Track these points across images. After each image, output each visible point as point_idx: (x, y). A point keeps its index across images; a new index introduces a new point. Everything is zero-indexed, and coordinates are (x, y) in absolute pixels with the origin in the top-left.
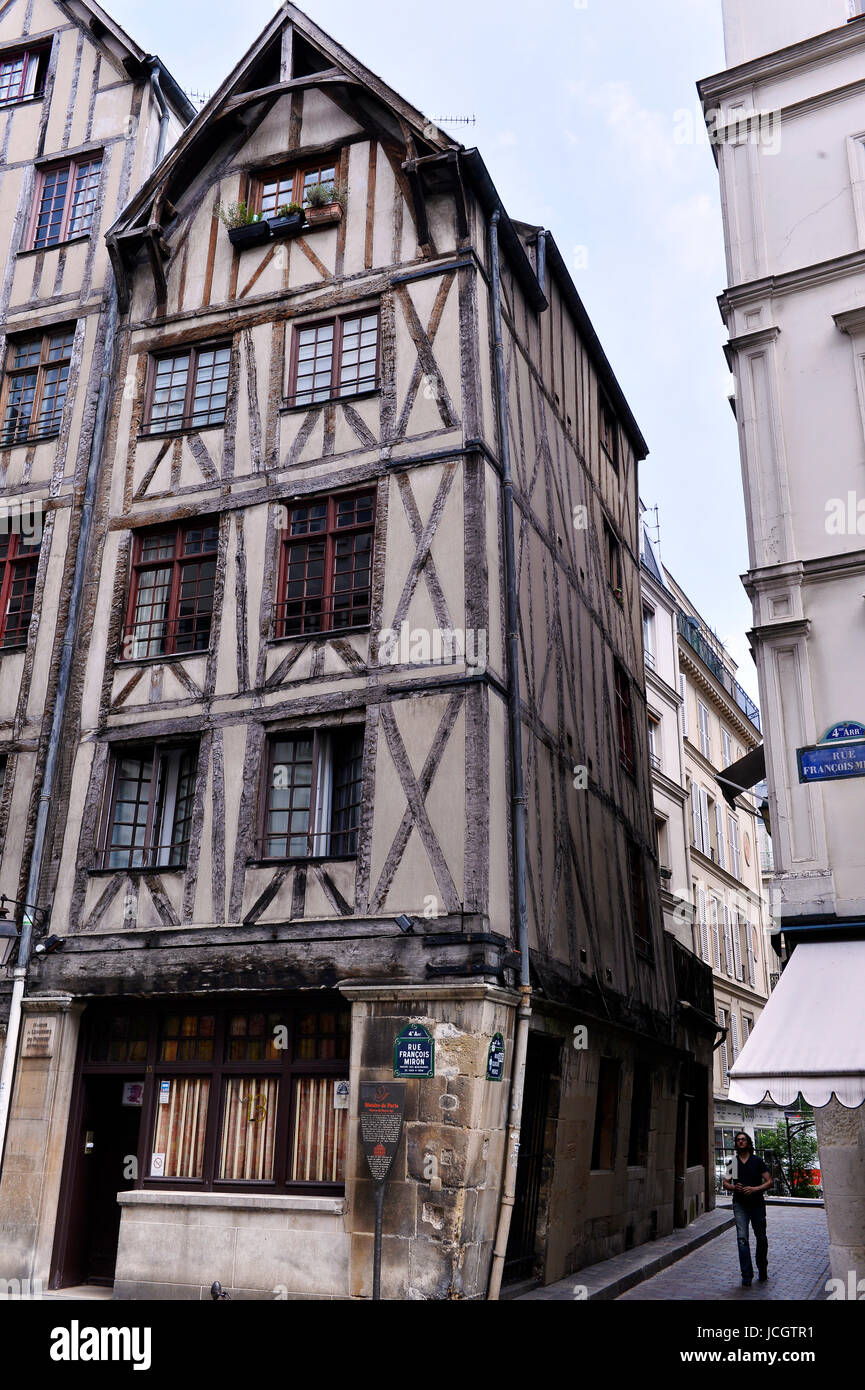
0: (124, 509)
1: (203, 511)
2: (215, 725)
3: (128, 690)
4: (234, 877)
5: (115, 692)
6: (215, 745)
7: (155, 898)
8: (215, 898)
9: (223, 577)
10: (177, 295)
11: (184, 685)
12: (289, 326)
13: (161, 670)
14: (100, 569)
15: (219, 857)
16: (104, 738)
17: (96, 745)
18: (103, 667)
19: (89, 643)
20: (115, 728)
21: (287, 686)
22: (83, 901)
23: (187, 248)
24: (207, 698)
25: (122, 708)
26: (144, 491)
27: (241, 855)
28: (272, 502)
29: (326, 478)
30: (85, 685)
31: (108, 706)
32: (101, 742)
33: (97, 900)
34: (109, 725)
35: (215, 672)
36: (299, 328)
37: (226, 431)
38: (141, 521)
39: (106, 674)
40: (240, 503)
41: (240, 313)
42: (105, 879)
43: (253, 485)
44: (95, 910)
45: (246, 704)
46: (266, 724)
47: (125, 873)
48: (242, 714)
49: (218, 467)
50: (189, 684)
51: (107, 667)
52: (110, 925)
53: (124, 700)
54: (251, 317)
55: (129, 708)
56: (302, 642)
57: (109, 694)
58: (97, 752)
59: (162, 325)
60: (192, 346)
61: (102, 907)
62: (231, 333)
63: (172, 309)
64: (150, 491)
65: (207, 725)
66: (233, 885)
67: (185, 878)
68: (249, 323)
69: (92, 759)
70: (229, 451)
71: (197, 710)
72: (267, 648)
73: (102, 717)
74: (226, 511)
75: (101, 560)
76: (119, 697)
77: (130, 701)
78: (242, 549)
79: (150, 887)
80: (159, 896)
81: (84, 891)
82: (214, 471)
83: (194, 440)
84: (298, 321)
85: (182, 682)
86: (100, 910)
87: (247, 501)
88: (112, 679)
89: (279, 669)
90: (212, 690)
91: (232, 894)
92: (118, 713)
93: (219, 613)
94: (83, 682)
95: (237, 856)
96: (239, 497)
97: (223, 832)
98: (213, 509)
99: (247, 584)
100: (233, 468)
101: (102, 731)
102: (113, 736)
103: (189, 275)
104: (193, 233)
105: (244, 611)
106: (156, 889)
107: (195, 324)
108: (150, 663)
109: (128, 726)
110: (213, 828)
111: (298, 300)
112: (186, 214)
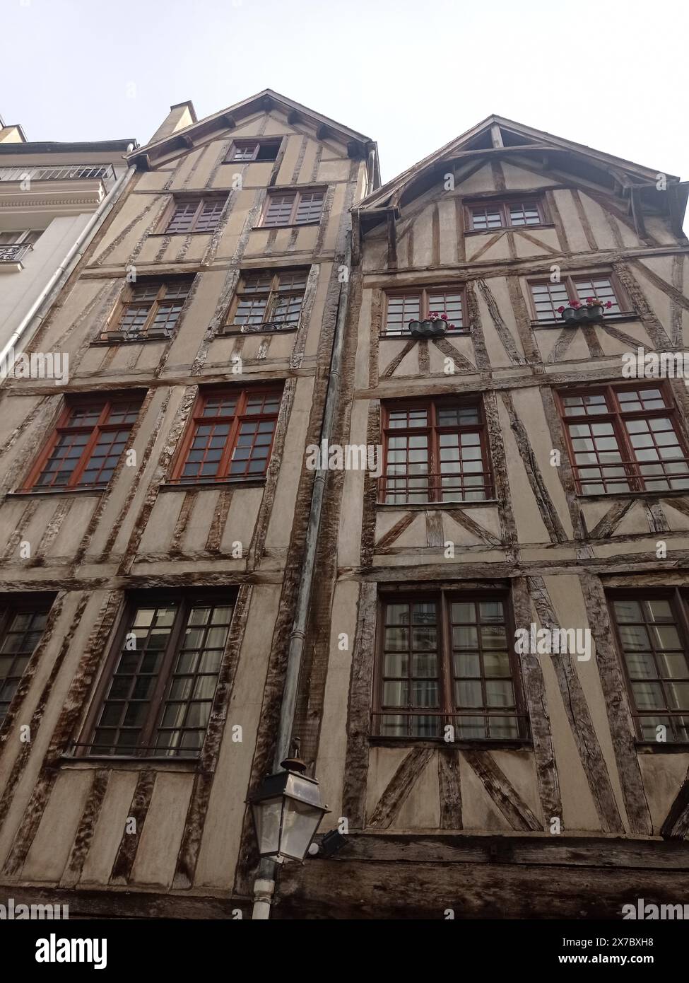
0: (370, 385)
1: (461, 389)
2: (528, 572)
3: (396, 532)
4: (619, 764)
5: (380, 533)
6: (536, 594)
7: (489, 787)
8: (594, 792)
9: (501, 440)
10: (406, 257)
11: (471, 532)
12: (523, 280)
13: (439, 517)
14: (349, 426)
15: (586, 733)
16: (369, 578)
17: (361, 585)
18: (362, 508)
19: (342, 485)
20: (386, 568)
21: (622, 538)
22: (364, 780)
23: (412, 234)
24: (509, 544)
25: (392, 549)
26: (391, 374)
27: (622, 733)
28: (545, 386)
29: (603, 371)
30: (340, 522)
31: (372, 546)
32: (366, 581)
33: (388, 781)
34: (375, 564)
35: (512, 521)
36: (531, 283)
37: (473, 339)
38: (389, 394)
39: (365, 515)
40: (505, 386)
41: (470, 270)
42: (396, 751)
43: (516, 374)
44: (385, 796)
45: (567, 554)
46: (603, 576)
47: (432, 744)
48: (566, 564)
49: (472, 361)
50: (479, 531)
51: (366, 509)
52: (415, 822)
53: (392, 541)
54: (483, 274)
55: (401, 549)
56: (627, 499)
57: (372, 534)
58: (363, 593)
59: (395, 274)
60: (424, 289)
61: (398, 792)
62: (464, 282)
63: (402, 264)
64: (396, 373)
65: (518, 573)
66: (622, 776)
67: (535, 760)
68: (482, 277)
69: (356, 599)
70: (481, 351)
71: (497, 556)
72: (578, 502)
73: (364, 556)
74: (488, 391)
75: (349, 419)
76: (385, 538)
77: (399, 542)
78: (517, 420)
79: (477, 768)
80: (497, 784)
81: (365, 767)
82: (468, 364)
83: (440, 343)
84: (529, 277)
85: (467, 529)
86: (394, 796)
87: (514, 385)
88: (374, 520)
89: (602, 522)
90: (514, 537)
91: (625, 789)
92: (386, 554)
93: (504, 469)
94: (338, 519)
95: (616, 735)
96: (502, 381)
97: (582, 699)
98: (473, 388)
99: (532, 446)
100: (489, 362)
101: (366, 570)
102: (385, 577)
103: (416, 247)
104: (415, 227)
105: (535, 469)
106: (488, 773)
107: (426, 274)
108: (422, 508)
109: (403, 567)
110: (563, 694)
111: (528, 265)
112: (408, 217)
